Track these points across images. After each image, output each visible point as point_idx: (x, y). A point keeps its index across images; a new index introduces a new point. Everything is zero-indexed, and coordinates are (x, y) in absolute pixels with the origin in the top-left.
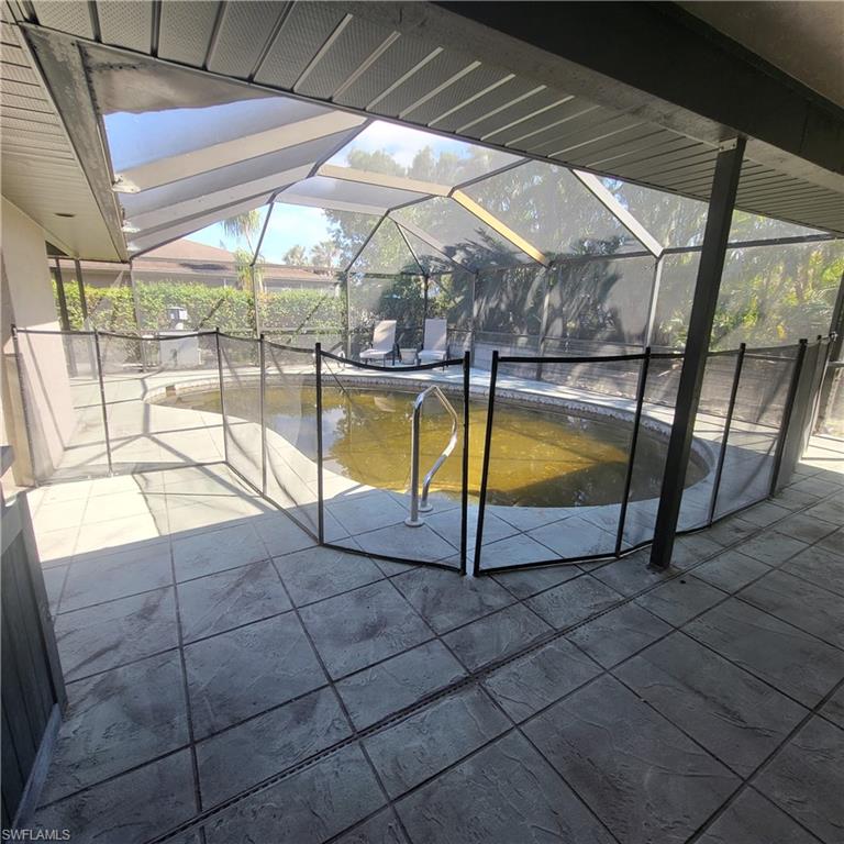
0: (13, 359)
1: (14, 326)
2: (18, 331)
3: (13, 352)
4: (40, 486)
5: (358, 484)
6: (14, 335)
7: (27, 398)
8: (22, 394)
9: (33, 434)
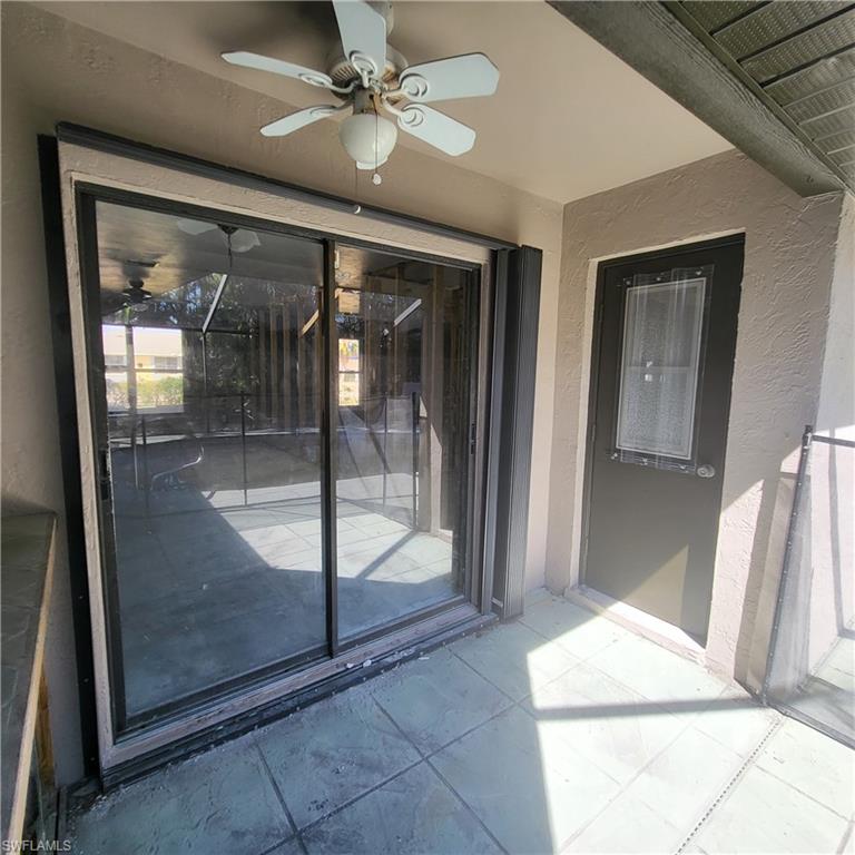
0: (791, 483)
1: (809, 429)
2: (816, 438)
3: (794, 470)
4: (769, 705)
6: (805, 443)
7: (795, 552)
8: (787, 546)
9: (785, 611)
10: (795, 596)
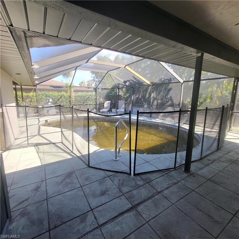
3: (1, 112)
4: (7, 150)
5: (100, 148)
6: (2, 107)
7: (5, 125)
8: (3, 124)
9: (6, 135)
10: (6, 131)
